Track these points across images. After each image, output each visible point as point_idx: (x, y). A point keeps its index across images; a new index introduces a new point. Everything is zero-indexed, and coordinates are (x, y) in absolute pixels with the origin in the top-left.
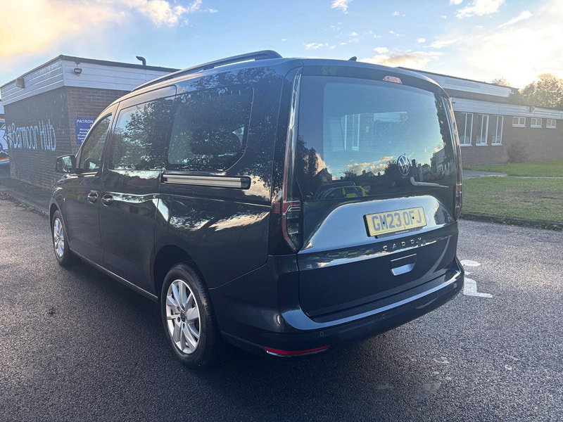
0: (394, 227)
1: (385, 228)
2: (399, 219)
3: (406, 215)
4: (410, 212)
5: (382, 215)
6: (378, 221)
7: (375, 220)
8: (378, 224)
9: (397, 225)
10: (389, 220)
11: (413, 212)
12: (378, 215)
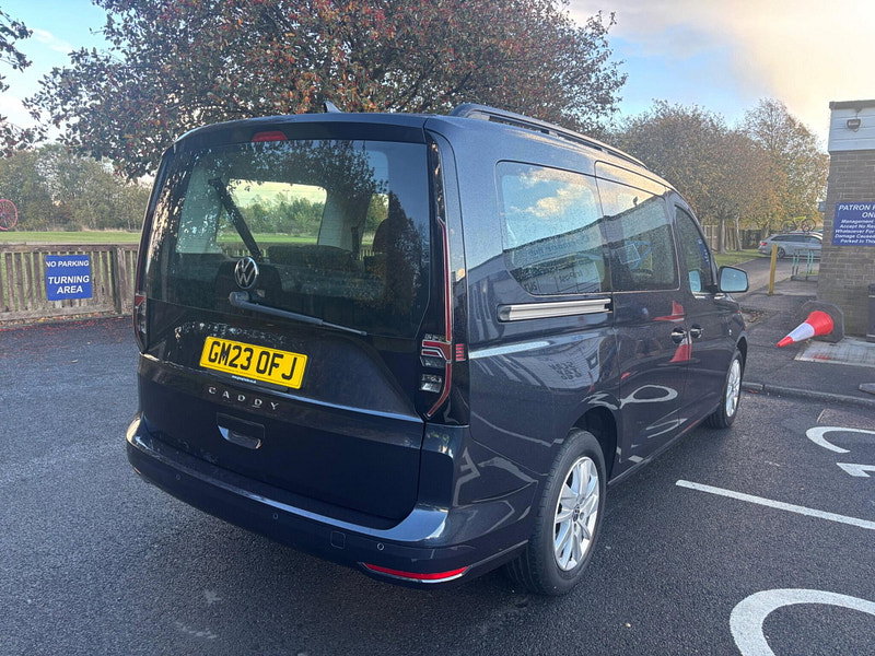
0: (236, 366)
1: (223, 362)
2: (249, 359)
3: (264, 357)
4: (275, 355)
5: (227, 343)
6: (218, 349)
7: (216, 346)
8: (216, 354)
9: (242, 367)
10: (233, 353)
11: (281, 356)
12: (221, 341)
